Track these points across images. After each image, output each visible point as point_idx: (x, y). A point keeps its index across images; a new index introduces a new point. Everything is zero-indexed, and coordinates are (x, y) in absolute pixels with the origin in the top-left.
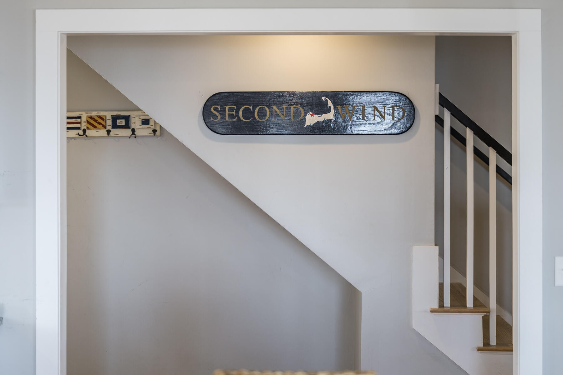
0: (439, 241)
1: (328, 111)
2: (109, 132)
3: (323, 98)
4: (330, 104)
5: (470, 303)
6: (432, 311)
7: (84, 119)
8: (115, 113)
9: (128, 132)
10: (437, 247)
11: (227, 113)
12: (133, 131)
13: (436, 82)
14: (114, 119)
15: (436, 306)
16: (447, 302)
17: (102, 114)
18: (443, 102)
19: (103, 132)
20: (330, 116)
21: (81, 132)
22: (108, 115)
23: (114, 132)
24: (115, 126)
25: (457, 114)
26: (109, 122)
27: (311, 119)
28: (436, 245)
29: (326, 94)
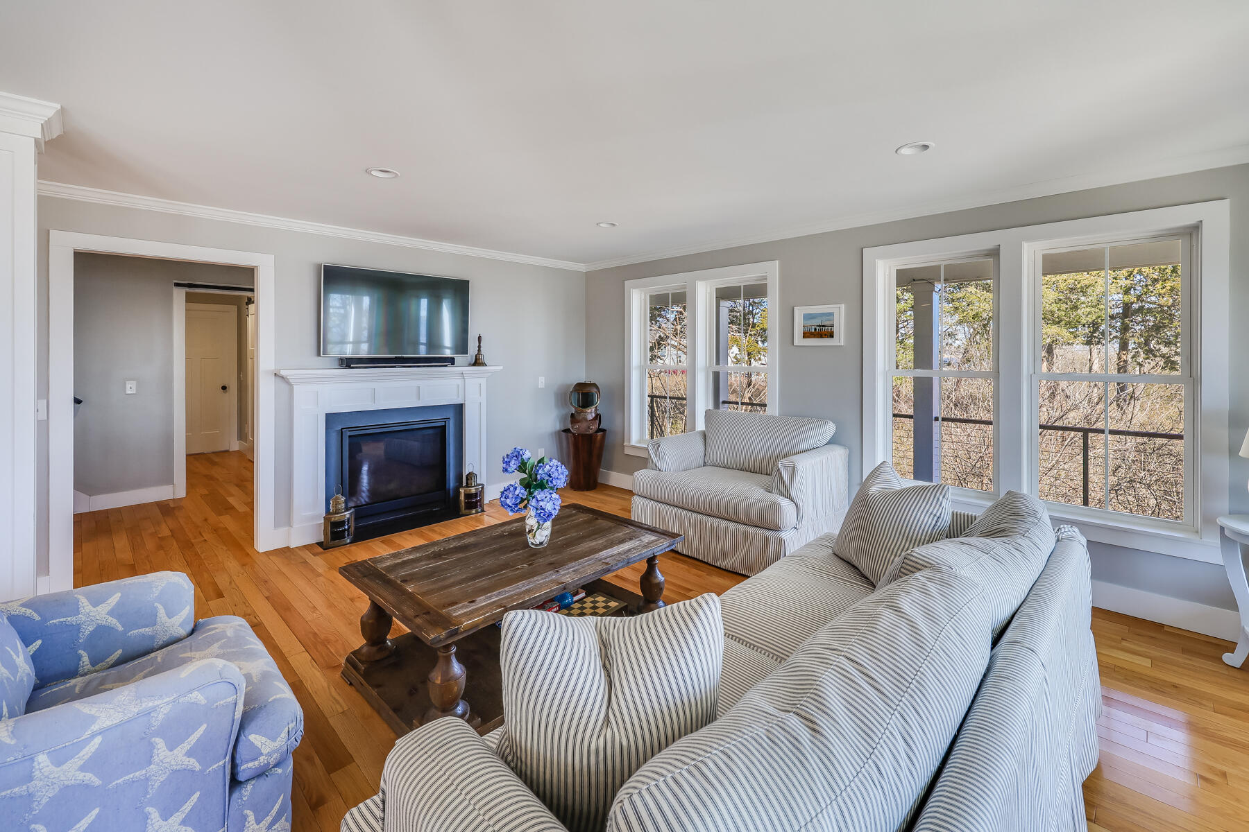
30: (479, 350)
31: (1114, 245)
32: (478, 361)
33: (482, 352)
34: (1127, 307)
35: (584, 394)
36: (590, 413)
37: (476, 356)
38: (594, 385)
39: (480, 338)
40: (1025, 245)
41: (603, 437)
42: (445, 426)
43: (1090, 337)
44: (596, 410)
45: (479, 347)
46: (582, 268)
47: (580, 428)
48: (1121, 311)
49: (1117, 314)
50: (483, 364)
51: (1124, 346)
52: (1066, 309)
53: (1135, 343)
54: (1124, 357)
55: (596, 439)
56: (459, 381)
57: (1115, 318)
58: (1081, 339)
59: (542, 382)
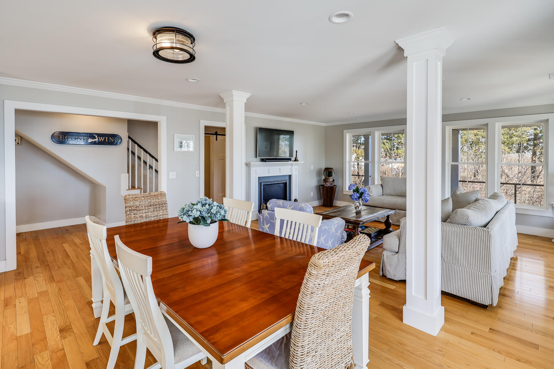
0: (128, 172)
1: (96, 138)
4: (96, 136)
5: (136, 187)
6: (127, 190)
11: (61, 138)
13: (128, 132)
15: (128, 189)
16: (130, 188)
18: (129, 138)
20: (97, 140)
25: (133, 140)
27: (90, 140)
28: (128, 173)
29: (95, 134)
30: (296, 156)
31: (523, 124)
32: (296, 160)
33: (297, 157)
34: (536, 135)
35: (328, 172)
36: (331, 179)
37: (295, 158)
38: (332, 168)
39: (297, 151)
40: (496, 123)
41: (336, 187)
42: (287, 182)
43: (518, 149)
44: (333, 178)
45: (296, 155)
46: (324, 124)
47: (328, 184)
48: (533, 137)
49: (531, 139)
50: (298, 161)
51: (534, 154)
52: (507, 137)
53: (539, 152)
54: (535, 159)
55: (334, 188)
56: (290, 167)
57: (531, 140)
58: (514, 150)
59: (312, 168)
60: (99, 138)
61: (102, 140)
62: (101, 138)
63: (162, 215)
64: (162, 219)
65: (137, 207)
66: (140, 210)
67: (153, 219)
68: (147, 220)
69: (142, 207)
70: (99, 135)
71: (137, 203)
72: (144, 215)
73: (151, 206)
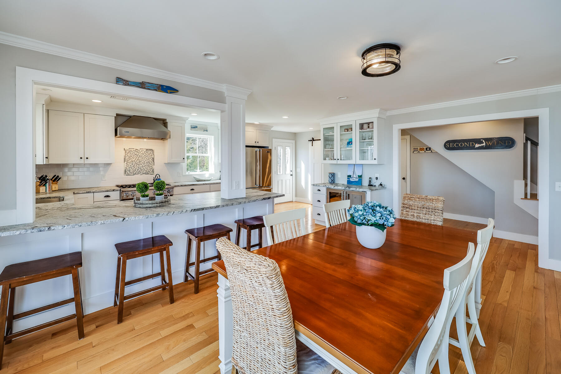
1: (483, 143)
2: (425, 151)
3: (481, 140)
4: (484, 141)
6: (522, 199)
7: (419, 149)
8: (427, 147)
9: (431, 151)
10: (524, 181)
12: (432, 151)
13: (524, 133)
14: (426, 149)
15: (524, 198)
16: (529, 197)
17: (423, 147)
18: (527, 138)
19: (424, 152)
21: (418, 152)
22: (425, 148)
23: (426, 151)
24: (427, 150)
25: (533, 142)
26: (425, 149)
29: (483, 139)
60: (487, 142)
61: (489, 144)
62: (489, 142)
63: (434, 220)
64: (433, 223)
65: (410, 206)
66: (412, 209)
67: (424, 221)
68: (418, 220)
69: (415, 207)
70: (487, 140)
71: (411, 203)
72: (415, 215)
73: (424, 208)
